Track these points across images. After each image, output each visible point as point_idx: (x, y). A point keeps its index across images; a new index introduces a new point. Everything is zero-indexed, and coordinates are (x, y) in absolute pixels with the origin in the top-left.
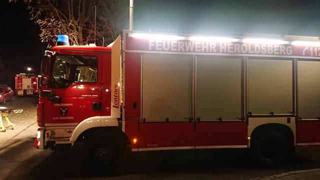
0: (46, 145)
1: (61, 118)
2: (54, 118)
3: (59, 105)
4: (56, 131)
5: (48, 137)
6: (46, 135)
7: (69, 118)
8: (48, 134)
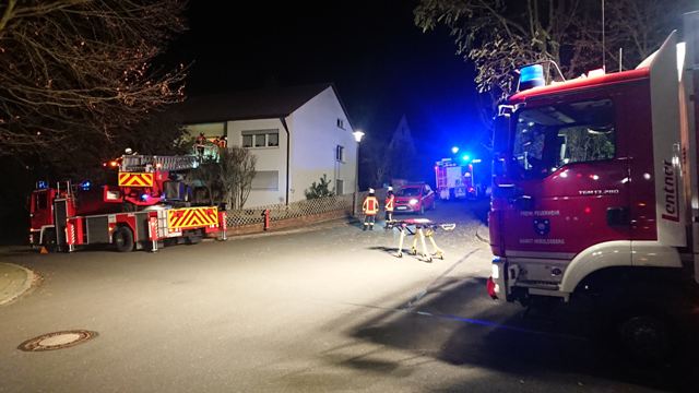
0: (510, 292)
1: (537, 241)
2: (522, 241)
3: (531, 213)
4: (529, 267)
5: (513, 277)
6: (510, 274)
7: (554, 242)
8: (513, 271)
